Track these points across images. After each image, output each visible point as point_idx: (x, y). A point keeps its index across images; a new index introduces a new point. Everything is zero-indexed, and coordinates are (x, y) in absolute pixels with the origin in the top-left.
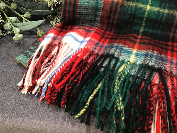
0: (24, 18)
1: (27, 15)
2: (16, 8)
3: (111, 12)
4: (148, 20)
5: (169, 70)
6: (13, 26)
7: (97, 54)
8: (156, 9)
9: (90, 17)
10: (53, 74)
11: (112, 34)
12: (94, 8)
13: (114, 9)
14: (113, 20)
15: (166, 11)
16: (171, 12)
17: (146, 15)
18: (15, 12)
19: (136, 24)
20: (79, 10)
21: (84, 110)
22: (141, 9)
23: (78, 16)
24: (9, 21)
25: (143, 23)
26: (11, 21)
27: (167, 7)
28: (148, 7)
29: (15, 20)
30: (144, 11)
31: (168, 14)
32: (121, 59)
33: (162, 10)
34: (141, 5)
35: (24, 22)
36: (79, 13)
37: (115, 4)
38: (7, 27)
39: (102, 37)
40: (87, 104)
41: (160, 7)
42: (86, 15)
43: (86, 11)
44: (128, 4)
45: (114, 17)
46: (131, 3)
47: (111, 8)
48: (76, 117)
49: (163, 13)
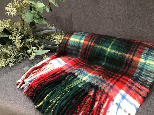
0: (40, 48)
1: (42, 47)
2: (37, 42)
3: (86, 50)
4: (108, 58)
5: (102, 88)
6: (32, 52)
7: (67, 72)
8: (113, 51)
9: (75, 52)
10: (34, 78)
11: (84, 63)
12: (77, 47)
13: (88, 48)
14: (87, 55)
15: (120, 53)
16: (123, 54)
17: (107, 54)
18: (37, 44)
19: (100, 59)
20: (68, 47)
21: (42, 103)
22: (104, 50)
23: (67, 50)
24: (31, 49)
25: (105, 59)
26: (32, 49)
27: (121, 51)
28: (109, 50)
29: (35, 49)
30: (106, 52)
31: (121, 55)
32: (78, 77)
33: (117, 52)
34: (104, 48)
35: (39, 50)
36: (68, 48)
37: (89, 46)
38: (29, 52)
39: (77, 64)
40: (44, 99)
41: (116, 50)
42: (73, 50)
43: (72, 48)
44: (97, 46)
45: (88, 53)
46: (99, 46)
47: (86, 48)
48: (36, 107)
49: (117, 54)
